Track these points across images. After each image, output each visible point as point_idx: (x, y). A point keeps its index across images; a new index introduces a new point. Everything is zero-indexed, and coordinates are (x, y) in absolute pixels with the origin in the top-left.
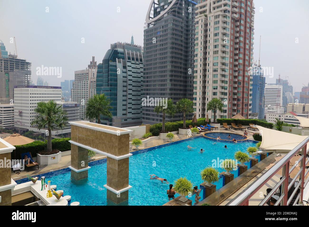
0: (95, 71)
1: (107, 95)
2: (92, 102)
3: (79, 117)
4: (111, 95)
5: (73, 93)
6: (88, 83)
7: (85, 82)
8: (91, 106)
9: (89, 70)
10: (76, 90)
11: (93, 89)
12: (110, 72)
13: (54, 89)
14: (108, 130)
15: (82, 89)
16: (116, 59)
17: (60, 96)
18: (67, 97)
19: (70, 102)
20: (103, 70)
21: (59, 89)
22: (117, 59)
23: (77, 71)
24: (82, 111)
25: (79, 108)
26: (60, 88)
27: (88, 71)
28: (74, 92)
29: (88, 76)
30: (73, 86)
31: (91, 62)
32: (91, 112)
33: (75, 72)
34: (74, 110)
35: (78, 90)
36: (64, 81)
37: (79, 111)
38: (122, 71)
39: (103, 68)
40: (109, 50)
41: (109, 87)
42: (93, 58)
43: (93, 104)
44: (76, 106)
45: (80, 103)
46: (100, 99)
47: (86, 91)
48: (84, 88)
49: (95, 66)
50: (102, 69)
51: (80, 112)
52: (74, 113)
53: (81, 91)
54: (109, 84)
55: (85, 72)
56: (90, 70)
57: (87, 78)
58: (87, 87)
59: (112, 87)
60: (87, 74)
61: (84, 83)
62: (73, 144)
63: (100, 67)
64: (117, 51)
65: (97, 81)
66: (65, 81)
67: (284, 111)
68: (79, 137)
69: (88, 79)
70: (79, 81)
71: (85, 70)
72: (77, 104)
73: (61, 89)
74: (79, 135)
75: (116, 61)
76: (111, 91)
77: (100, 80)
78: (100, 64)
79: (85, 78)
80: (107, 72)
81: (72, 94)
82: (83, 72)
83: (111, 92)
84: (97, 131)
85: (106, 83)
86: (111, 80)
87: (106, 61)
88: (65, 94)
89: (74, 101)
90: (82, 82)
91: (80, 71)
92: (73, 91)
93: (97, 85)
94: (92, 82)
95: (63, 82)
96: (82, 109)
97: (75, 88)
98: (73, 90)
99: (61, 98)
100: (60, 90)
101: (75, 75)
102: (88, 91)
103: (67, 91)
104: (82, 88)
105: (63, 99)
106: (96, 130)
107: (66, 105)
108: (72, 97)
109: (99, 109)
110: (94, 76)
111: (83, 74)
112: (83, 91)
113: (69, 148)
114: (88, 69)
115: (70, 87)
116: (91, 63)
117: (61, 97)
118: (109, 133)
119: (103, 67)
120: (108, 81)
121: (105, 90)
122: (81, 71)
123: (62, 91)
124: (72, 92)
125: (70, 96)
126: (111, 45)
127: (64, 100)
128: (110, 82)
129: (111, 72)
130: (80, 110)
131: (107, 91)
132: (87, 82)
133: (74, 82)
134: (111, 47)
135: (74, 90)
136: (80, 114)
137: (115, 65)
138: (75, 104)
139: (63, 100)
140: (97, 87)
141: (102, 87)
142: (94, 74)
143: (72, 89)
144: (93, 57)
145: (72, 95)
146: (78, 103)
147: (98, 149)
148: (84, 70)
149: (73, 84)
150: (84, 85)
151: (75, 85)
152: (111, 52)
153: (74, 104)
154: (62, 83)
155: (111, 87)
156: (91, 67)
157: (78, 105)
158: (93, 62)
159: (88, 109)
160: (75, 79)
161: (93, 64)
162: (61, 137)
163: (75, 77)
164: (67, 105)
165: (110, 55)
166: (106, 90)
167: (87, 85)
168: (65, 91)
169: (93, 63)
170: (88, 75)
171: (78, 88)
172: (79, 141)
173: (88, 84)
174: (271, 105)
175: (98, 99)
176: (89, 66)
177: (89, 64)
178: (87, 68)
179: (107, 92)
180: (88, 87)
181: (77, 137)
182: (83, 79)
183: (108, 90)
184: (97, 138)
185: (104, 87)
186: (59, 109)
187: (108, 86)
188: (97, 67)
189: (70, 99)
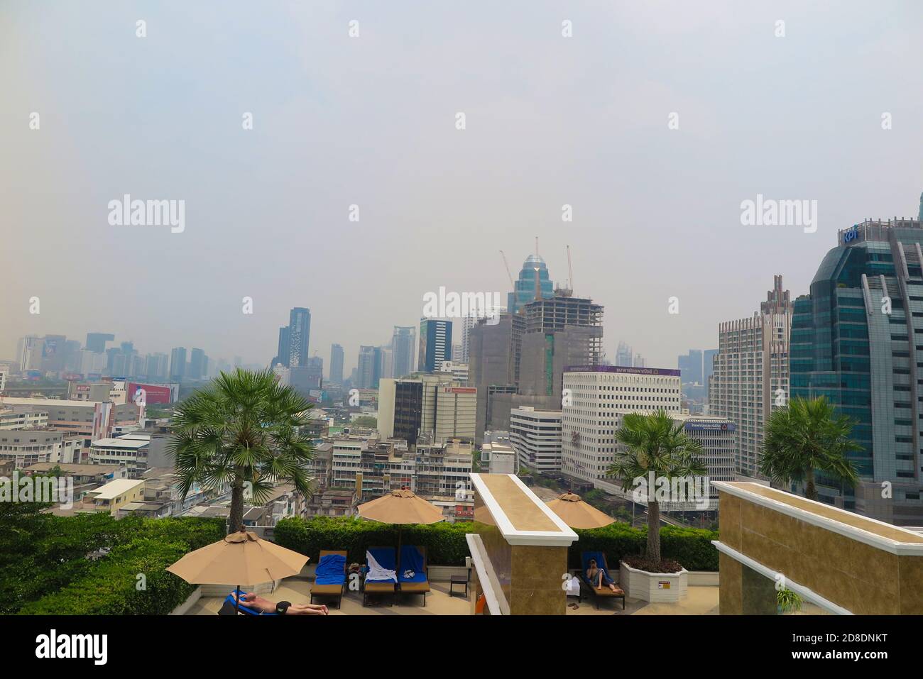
0: (784, 320)
1: (832, 398)
2: (785, 423)
3: (733, 466)
4: (846, 399)
5: (713, 388)
6: (763, 358)
7: (751, 355)
8: (780, 437)
9: (763, 318)
10: (723, 379)
11: (779, 379)
12: (839, 322)
13: (661, 377)
14: (856, 529)
15: (743, 379)
16: (861, 278)
17: (675, 395)
18: (698, 402)
19: (706, 417)
20: (815, 316)
21: (673, 378)
22: (864, 276)
23: (726, 323)
24: (744, 446)
25: (733, 437)
26: (677, 373)
27: (760, 322)
28: (717, 385)
29: (762, 336)
30: (715, 368)
31: (769, 292)
32: (782, 457)
33: (720, 325)
34: (719, 443)
35: (730, 379)
36: (688, 354)
37: (733, 447)
38: (890, 316)
39: (814, 309)
40: (833, 252)
41: (839, 372)
42: (778, 280)
43: (787, 430)
44: (724, 429)
45: (735, 420)
46: (811, 414)
47: (755, 383)
48: (747, 376)
49: (782, 305)
50: (810, 314)
51: (738, 451)
52: (718, 452)
53: (738, 385)
54: (839, 361)
55: (752, 325)
56: (767, 317)
57: (758, 343)
58: (759, 373)
59: (851, 373)
60: (758, 330)
61: (747, 358)
62: (725, 555)
63: (801, 306)
64: (865, 249)
65: (793, 352)
66: (691, 352)
68: (745, 535)
69: (760, 345)
70: (733, 354)
71: (751, 319)
72: (726, 424)
73: (679, 375)
74: (747, 530)
75: (860, 285)
76: (844, 385)
77: (801, 348)
78: (803, 296)
79: (751, 343)
80: (830, 324)
81: (710, 391)
82: (745, 324)
83: (845, 389)
84: (810, 527)
85: (825, 357)
86: (845, 348)
87: (823, 287)
88: (689, 392)
89: (717, 413)
90: (743, 356)
91: (736, 321)
92: (713, 382)
93: (793, 367)
94: (774, 355)
95: (686, 357)
96: (743, 440)
97: (722, 375)
98: (715, 380)
99: (678, 404)
100: (677, 378)
101: (720, 335)
102: (762, 383)
103: (696, 384)
104: (744, 373)
105: (684, 405)
106: (805, 522)
107: (693, 423)
108: (710, 401)
109: (808, 450)
110: (780, 336)
111: (744, 332)
112: (747, 383)
113: (709, 564)
114: (759, 314)
115: (705, 369)
116: (771, 295)
117: (680, 400)
118: (861, 543)
119: (812, 306)
120: (834, 353)
121: (824, 381)
122: (740, 321)
123: (682, 381)
124: (710, 385)
125: (706, 399)
126: (840, 233)
127: (688, 410)
128: (839, 355)
129: (841, 322)
130: (738, 445)
131: (828, 385)
132: (758, 355)
133: (718, 356)
134: (840, 241)
135: (717, 379)
136: (737, 457)
137: (857, 296)
138: (723, 424)
139: (683, 409)
140: (793, 373)
141: (812, 373)
142: (780, 330)
143: (711, 377)
144: (776, 277)
145: (710, 396)
146: (732, 420)
147: (815, 589)
148: (747, 320)
149: (716, 363)
150: (747, 364)
151: (720, 365)
152: (840, 256)
153: (719, 424)
154: (682, 360)
155: (844, 372)
156: (771, 310)
157: (730, 427)
158: (776, 294)
159: (772, 445)
160: (721, 346)
161: (776, 300)
162: (680, 521)
163: (720, 341)
164: (697, 423)
165: (838, 266)
166: (829, 382)
167: (758, 366)
168: (691, 383)
169: (776, 298)
170: (760, 333)
171: (730, 373)
172: (747, 548)
173: (763, 364)
175: (804, 413)
176: (764, 307)
177: (765, 299)
178: (756, 313)
179: (829, 389)
180: (763, 370)
181: (740, 535)
182: (745, 347)
183: (834, 382)
184: (811, 552)
185: (818, 372)
186: (678, 436)
187: (834, 369)
188: (792, 309)
189: (707, 407)
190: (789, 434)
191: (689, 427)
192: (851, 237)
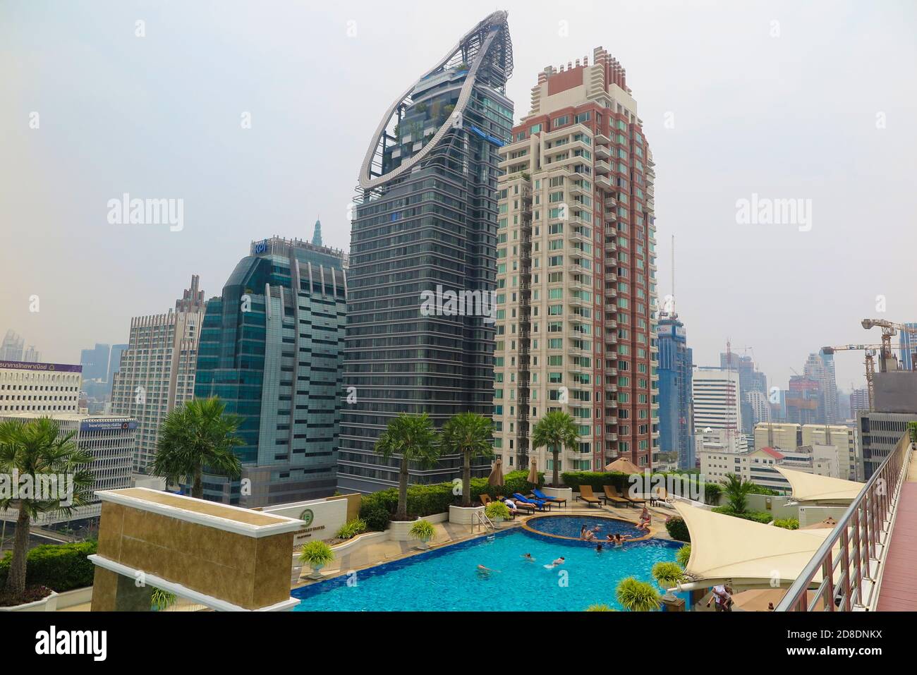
0: (197, 318)
1: (229, 394)
2: (181, 423)
3: (131, 465)
4: (242, 394)
5: (118, 385)
6: (172, 354)
7: (161, 351)
8: (174, 437)
9: (177, 315)
10: (130, 376)
11: (186, 376)
12: (244, 324)
13: (57, 373)
14: (227, 520)
15: (151, 376)
16: (265, 287)
17: (73, 394)
18: (99, 400)
19: (107, 415)
20: (224, 317)
21: (71, 374)
22: (268, 285)
23: (140, 318)
24: (144, 444)
25: (134, 435)
26: (78, 369)
27: (174, 320)
28: (122, 382)
29: (174, 333)
30: (122, 364)
31: (185, 291)
32: (174, 457)
33: (133, 319)
34: (117, 443)
35: (137, 376)
36: (94, 348)
37: (133, 445)
38: (283, 321)
39: (224, 311)
40: (246, 260)
41: (239, 370)
42: (195, 280)
43: (183, 431)
44: (126, 427)
45: (138, 417)
46: (204, 413)
47: (162, 380)
48: (155, 373)
49: (197, 304)
50: (220, 315)
51: (137, 449)
52: (116, 452)
53: (145, 381)
54: (240, 360)
55: (166, 322)
56: (181, 315)
57: (169, 340)
58: (167, 369)
59: (249, 370)
60: (171, 327)
61: (157, 355)
62: (102, 569)
63: (213, 307)
64: (270, 262)
65: (201, 350)
66: (98, 346)
67: (746, 446)
68: (124, 542)
69: (171, 342)
70: (143, 350)
71: (165, 315)
72: (128, 423)
73: (80, 371)
74: (128, 537)
75: (263, 292)
76: (242, 381)
77: (209, 347)
78: (215, 298)
79: (162, 339)
80: (236, 325)
81: (114, 388)
82: (162, 320)
83: (242, 385)
84: (188, 524)
85: (229, 356)
86: (246, 349)
87: (233, 291)
88: (90, 390)
89: (119, 412)
90: (153, 352)
91: (150, 317)
92: (118, 378)
93: (201, 364)
94: (183, 352)
95: (90, 351)
96: (144, 437)
97: (129, 371)
98: (121, 376)
99: (76, 403)
100: (77, 374)
101: (132, 330)
102: (169, 380)
103: (100, 381)
104: (152, 369)
105: (82, 404)
106: (185, 521)
107: (91, 423)
108: (113, 399)
109: (199, 448)
110: (191, 334)
111: (157, 328)
112: (154, 379)
113: (85, 579)
114: (174, 312)
115: (111, 364)
116: (187, 294)
117: (78, 399)
118: (229, 532)
119: (222, 307)
120: (237, 351)
121: (225, 378)
122: (154, 316)
123: (84, 377)
124: (115, 382)
125: (109, 396)
126: (253, 244)
127: (87, 409)
128: (241, 354)
129: (246, 325)
130: (138, 443)
131: (228, 382)
132: (168, 351)
133: (127, 351)
134: (252, 251)
135: (123, 375)
136: (136, 456)
137: (261, 302)
138: (124, 423)
139: (81, 409)
140: (199, 370)
141: (216, 370)
142: (192, 328)
143: (116, 374)
144: (193, 277)
145: (113, 393)
146: (134, 417)
147: (187, 583)
148: (161, 316)
149: (123, 358)
150: (156, 361)
151: (128, 361)
152: (251, 265)
153: (120, 423)
154: (85, 353)
155: (243, 370)
156: (186, 308)
157: (131, 426)
158: (192, 293)
159: (166, 446)
160: (131, 341)
161: (191, 299)
162: (64, 533)
163: (131, 336)
164: (96, 423)
165: (248, 273)
166: (229, 378)
167: (167, 363)
168: (94, 379)
169: (191, 296)
170: (173, 330)
171: (137, 370)
172: (127, 555)
173: (172, 360)
174: (711, 427)
175: (199, 412)
176: (180, 305)
177: (181, 297)
178: (171, 310)
179: (229, 385)
180: (171, 367)
181: (120, 544)
182: (156, 343)
183: (234, 378)
184: (186, 549)
185: (222, 369)
186: (64, 445)
187: (235, 366)
188: (205, 309)
189: (109, 405)
190: (183, 434)
191: (86, 429)
192: (262, 249)
